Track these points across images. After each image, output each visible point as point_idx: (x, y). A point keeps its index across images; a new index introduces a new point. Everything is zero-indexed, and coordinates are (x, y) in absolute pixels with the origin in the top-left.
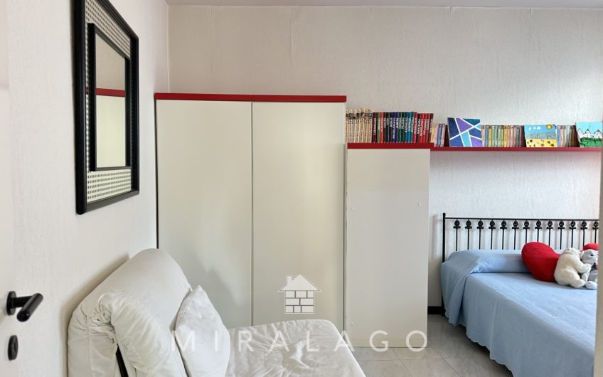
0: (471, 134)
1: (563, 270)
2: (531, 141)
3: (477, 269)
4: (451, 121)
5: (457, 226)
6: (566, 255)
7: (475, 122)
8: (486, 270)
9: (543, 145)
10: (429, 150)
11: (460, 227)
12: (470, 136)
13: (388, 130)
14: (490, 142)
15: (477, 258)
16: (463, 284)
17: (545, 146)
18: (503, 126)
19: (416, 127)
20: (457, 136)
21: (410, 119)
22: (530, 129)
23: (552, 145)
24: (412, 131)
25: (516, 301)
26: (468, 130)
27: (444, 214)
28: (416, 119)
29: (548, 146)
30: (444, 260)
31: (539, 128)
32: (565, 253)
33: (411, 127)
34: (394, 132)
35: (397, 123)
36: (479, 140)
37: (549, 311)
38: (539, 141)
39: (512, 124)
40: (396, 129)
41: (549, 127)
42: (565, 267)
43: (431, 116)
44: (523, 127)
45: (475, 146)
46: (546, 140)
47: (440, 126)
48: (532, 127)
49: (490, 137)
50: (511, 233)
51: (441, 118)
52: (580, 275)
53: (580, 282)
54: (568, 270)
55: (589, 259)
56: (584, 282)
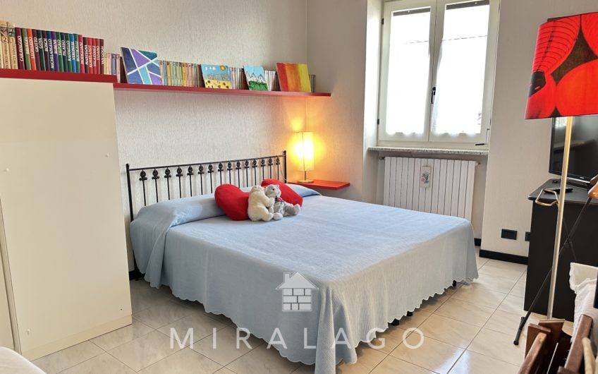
0: (149, 70)
1: (255, 207)
2: (209, 82)
3: (175, 221)
4: (125, 51)
5: (143, 178)
6: (255, 193)
7: (153, 56)
8: (185, 221)
9: (219, 86)
10: (112, 84)
11: (146, 179)
12: (149, 72)
13: (41, 55)
14: (169, 80)
15: (173, 209)
16: (163, 241)
17: (222, 88)
18: (180, 63)
19: (82, 55)
20: (134, 71)
21: (73, 43)
22: (206, 68)
23: (227, 87)
24: (78, 60)
25: (228, 247)
26: (145, 65)
27: (127, 166)
28: (82, 44)
29: (223, 87)
30: (132, 218)
31: (214, 68)
32: (253, 191)
33: (75, 54)
34: (52, 59)
35: (56, 47)
36: (158, 78)
37: (262, 249)
38: (216, 82)
39: (190, 62)
40: (54, 55)
41: (223, 68)
42: (256, 204)
43: (101, 42)
44: (200, 66)
45: (156, 84)
46: (222, 82)
47: (114, 56)
48: (208, 66)
49: (169, 75)
50: (197, 178)
51: (113, 47)
52: (268, 208)
53: (269, 216)
54: (259, 206)
55: (272, 193)
56: (272, 215)
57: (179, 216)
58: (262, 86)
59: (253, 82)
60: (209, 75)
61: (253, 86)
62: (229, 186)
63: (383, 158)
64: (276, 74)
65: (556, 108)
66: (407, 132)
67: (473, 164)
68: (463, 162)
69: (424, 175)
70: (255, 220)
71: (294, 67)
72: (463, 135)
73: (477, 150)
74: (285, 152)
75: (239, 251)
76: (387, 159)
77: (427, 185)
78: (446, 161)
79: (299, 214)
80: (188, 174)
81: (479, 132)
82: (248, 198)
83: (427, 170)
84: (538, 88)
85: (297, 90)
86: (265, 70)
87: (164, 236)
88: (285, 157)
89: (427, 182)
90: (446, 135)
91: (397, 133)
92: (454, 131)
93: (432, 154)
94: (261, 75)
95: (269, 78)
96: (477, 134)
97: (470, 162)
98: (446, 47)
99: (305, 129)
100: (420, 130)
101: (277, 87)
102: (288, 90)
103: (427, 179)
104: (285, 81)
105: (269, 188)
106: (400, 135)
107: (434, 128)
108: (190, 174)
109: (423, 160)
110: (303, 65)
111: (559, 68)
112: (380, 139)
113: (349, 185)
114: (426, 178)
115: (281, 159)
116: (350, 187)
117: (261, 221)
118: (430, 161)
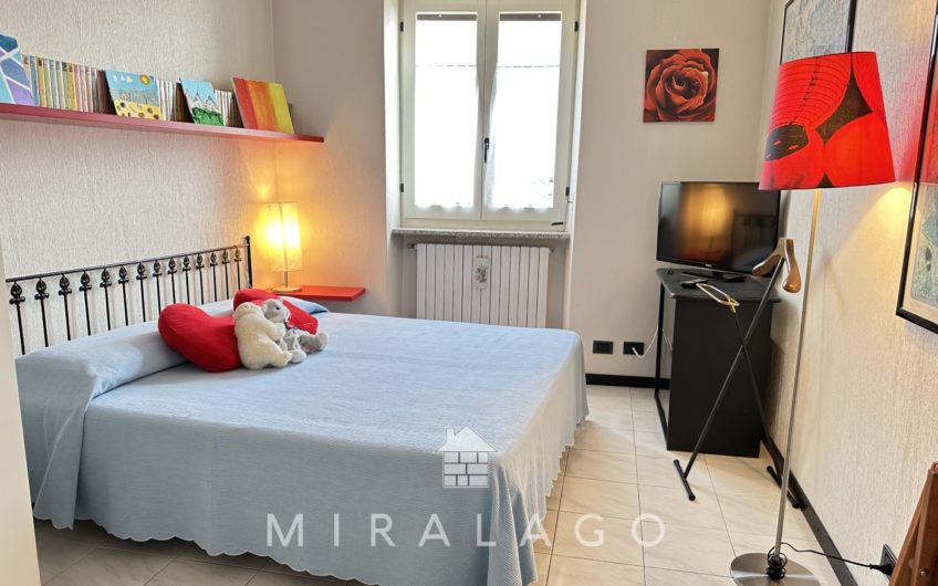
1: (255, 343)
2: (122, 104)
3: (98, 388)
6: (249, 316)
9: (141, 114)
14: (44, 96)
17: (146, 117)
22: (115, 78)
23: (156, 117)
29: (148, 116)
38: (134, 105)
41: (145, 80)
42: (256, 339)
44: (104, 74)
46: (145, 107)
48: (119, 74)
52: (277, 342)
53: (285, 356)
54: (262, 341)
55: (276, 315)
56: (290, 355)
57: (103, 375)
58: (213, 117)
59: (200, 109)
60: (121, 92)
61: (200, 117)
62: (187, 307)
63: (413, 246)
64: (234, 97)
65: (825, 176)
66: (448, 204)
67: (545, 252)
68: (533, 249)
69: (479, 270)
70: (257, 367)
71: (262, 87)
72: (529, 211)
73: (554, 232)
74: (248, 239)
75: (287, 429)
76: (421, 247)
77: (482, 285)
78: (508, 248)
79: (325, 349)
80: (81, 289)
81: (551, 206)
82: (231, 328)
83: (484, 263)
84: (794, 147)
85: (271, 127)
86: (215, 88)
87: (81, 420)
88: (249, 247)
89: (483, 280)
90: (506, 210)
91: (433, 207)
92: (517, 204)
93: (485, 238)
94: (210, 98)
95: (221, 103)
96: (549, 209)
97: (542, 249)
98: (501, 76)
99: (277, 199)
100: (467, 201)
101: (236, 121)
102: (257, 128)
103: (484, 276)
104: (251, 113)
105: (269, 306)
106: (437, 209)
107: (490, 199)
108: (85, 288)
109: (476, 247)
110: (277, 85)
111: (828, 121)
112: (406, 215)
113: (363, 291)
114: (482, 275)
115: (243, 252)
116: (366, 294)
117: (270, 367)
118: (486, 249)
